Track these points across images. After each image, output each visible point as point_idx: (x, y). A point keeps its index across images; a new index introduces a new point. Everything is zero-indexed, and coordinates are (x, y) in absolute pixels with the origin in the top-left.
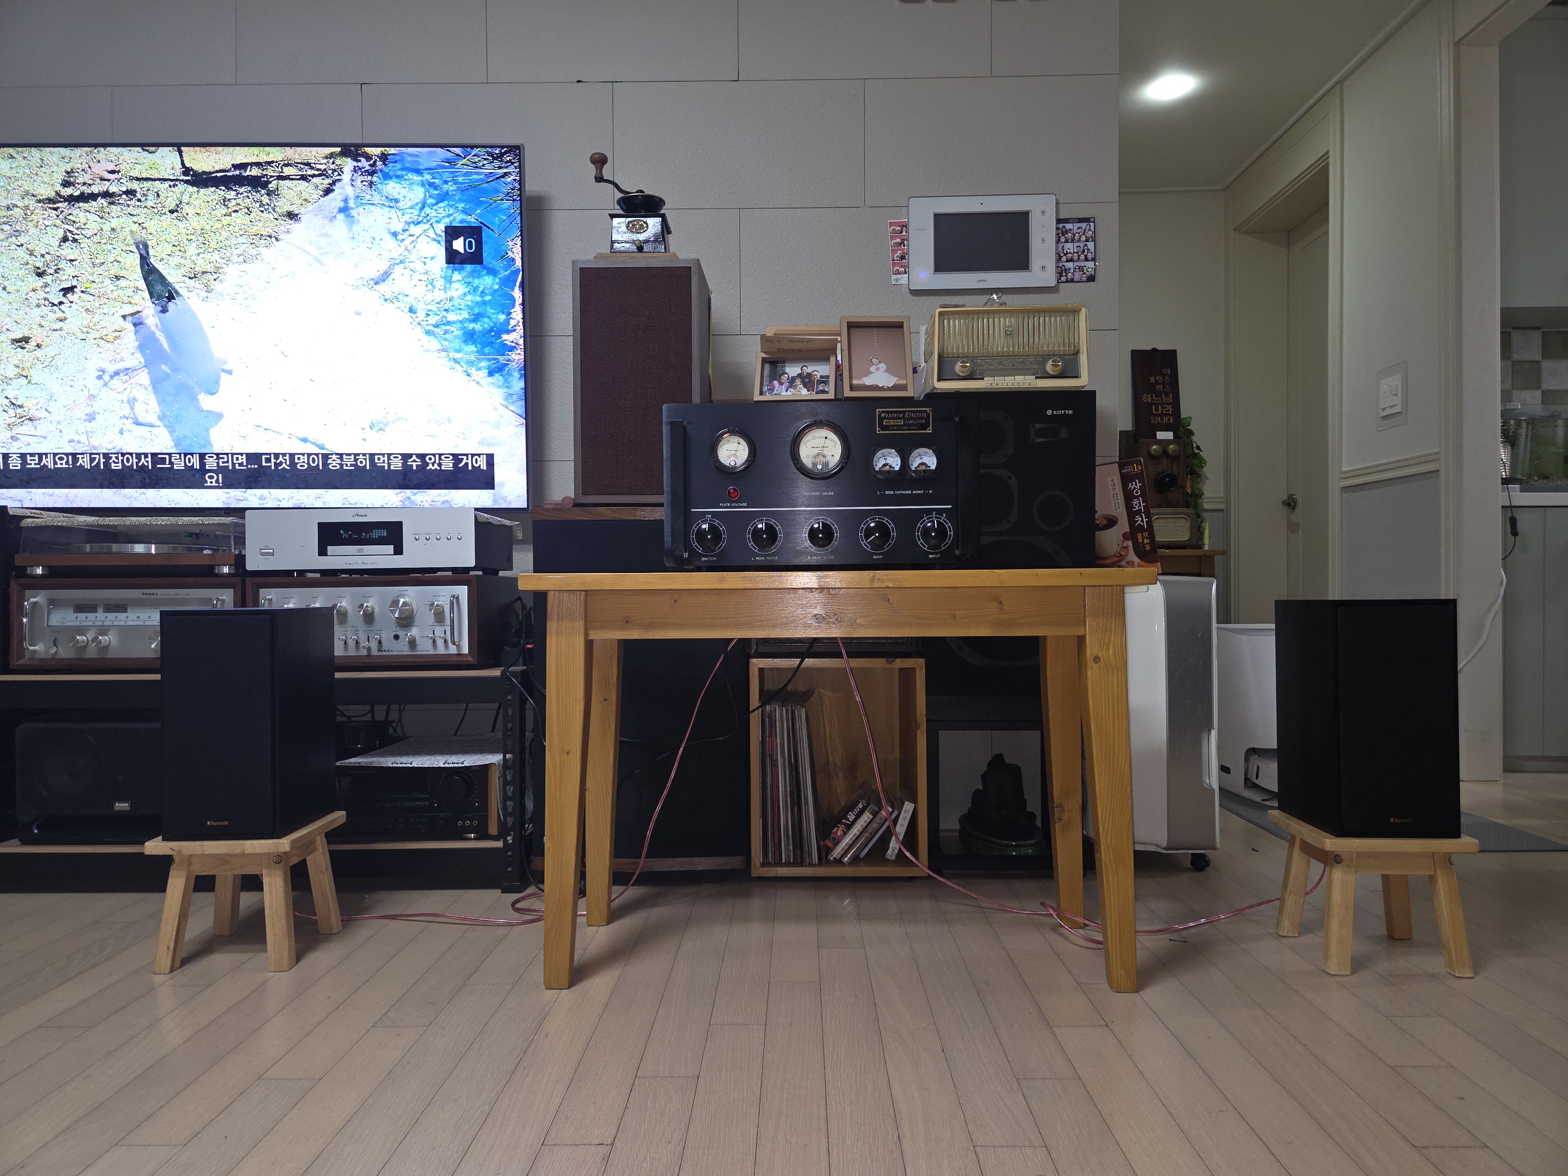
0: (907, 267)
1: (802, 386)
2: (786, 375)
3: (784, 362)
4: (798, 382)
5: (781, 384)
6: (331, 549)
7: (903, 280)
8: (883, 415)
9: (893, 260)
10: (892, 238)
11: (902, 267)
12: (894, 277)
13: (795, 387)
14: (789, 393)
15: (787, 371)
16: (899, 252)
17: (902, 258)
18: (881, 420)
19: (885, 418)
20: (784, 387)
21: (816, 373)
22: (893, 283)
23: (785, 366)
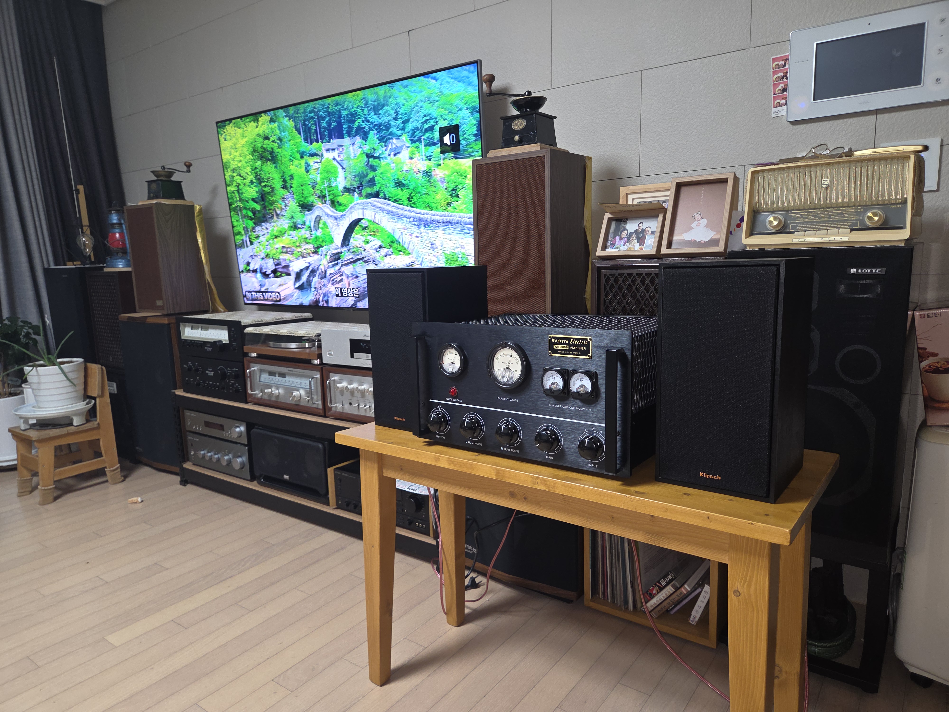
0: (785, 98)
1: (636, 241)
2: (626, 232)
3: (626, 219)
4: (634, 237)
5: (621, 239)
6: (355, 354)
7: (783, 110)
8: (553, 340)
9: (775, 94)
10: (774, 73)
11: (783, 99)
12: (774, 110)
13: (631, 242)
14: (626, 247)
15: (627, 228)
16: (782, 85)
17: (785, 90)
18: (552, 344)
19: (554, 343)
20: (622, 242)
21: (648, 229)
22: (774, 115)
23: (626, 223)
